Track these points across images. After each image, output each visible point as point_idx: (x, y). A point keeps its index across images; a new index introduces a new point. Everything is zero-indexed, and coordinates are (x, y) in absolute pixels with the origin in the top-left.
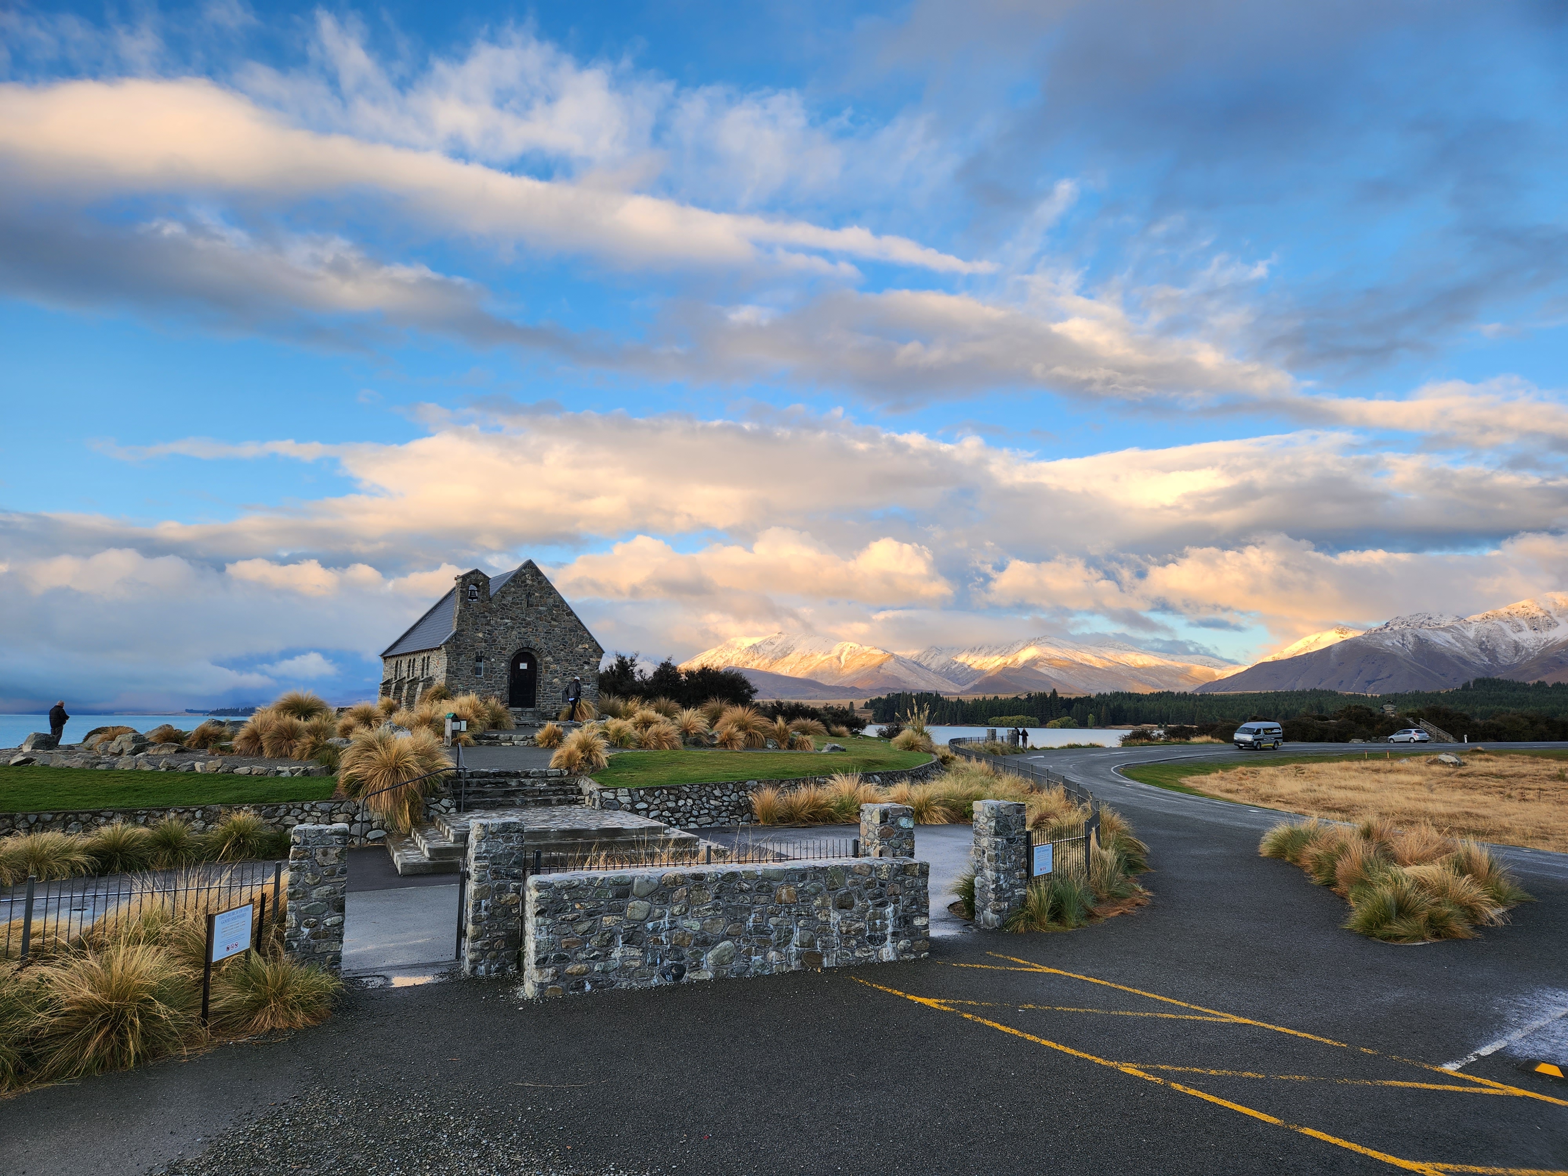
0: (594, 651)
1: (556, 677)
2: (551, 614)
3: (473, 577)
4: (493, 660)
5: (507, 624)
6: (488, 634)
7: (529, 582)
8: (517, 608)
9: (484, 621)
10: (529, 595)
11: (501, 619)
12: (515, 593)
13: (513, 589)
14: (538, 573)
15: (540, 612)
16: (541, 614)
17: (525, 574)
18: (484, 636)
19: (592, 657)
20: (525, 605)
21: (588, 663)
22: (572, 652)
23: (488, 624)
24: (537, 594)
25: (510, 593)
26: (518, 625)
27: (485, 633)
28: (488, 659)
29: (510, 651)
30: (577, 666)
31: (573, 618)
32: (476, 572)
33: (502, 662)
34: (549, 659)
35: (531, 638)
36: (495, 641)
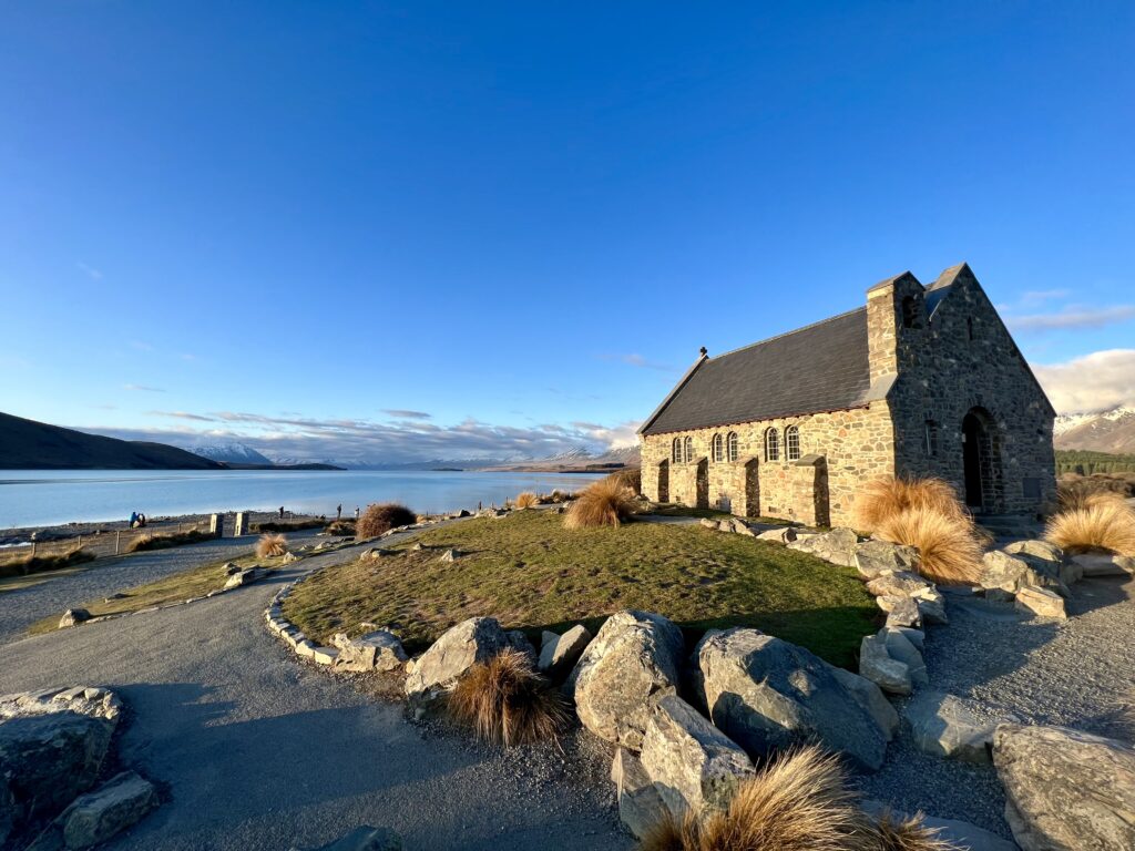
0: (1045, 413)
1: (1013, 456)
2: (996, 353)
3: (905, 283)
4: (945, 427)
5: (952, 365)
6: (934, 382)
7: (968, 299)
8: (961, 340)
9: (925, 357)
10: (969, 321)
11: (946, 357)
12: (954, 315)
13: (952, 310)
14: (975, 287)
15: (984, 349)
16: (986, 351)
17: (961, 286)
18: (930, 385)
19: (1043, 422)
20: (967, 337)
21: (1040, 432)
22: (1023, 415)
23: (932, 365)
24: (978, 320)
25: (949, 314)
26: (964, 368)
27: (929, 380)
28: (940, 426)
29: (961, 411)
30: (1031, 436)
31: (1016, 359)
32: (908, 277)
33: (954, 431)
34: (1003, 425)
35: (981, 391)
36: (942, 394)
